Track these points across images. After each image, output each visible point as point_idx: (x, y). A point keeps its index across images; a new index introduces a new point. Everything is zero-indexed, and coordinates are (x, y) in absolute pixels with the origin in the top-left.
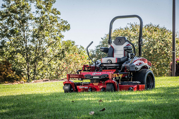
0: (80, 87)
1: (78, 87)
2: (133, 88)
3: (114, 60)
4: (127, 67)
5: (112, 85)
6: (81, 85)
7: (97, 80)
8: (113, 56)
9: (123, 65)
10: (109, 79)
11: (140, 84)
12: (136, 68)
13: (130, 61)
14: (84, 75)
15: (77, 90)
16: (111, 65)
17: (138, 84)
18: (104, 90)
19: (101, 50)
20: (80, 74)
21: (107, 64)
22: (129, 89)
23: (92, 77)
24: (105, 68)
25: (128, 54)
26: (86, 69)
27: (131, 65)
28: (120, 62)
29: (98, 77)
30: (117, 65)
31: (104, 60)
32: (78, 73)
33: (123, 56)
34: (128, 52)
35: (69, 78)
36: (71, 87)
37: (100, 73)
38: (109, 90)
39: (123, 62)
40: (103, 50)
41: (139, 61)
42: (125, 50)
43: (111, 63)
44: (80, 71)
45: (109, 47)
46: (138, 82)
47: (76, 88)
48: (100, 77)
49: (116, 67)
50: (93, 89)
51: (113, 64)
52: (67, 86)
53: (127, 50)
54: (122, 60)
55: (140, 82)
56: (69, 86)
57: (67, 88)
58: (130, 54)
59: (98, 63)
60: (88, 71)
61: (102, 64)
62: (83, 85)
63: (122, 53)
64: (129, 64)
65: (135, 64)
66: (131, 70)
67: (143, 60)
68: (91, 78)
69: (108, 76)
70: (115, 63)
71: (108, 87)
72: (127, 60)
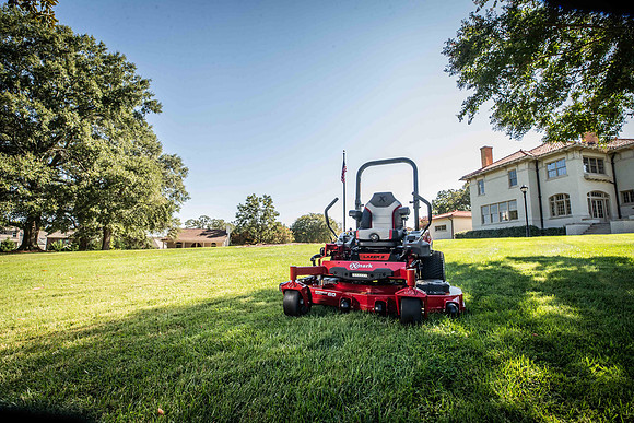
0: (317, 292)
2: (457, 304)
4: (413, 248)
9: (407, 245)
14: (329, 268)
16: (378, 244)
20: (317, 264)
21: (370, 241)
22: (447, 308)
23: (351, 273)
24: (364, 250)
27: (422, 246)
29: (366, 276)
30: (391, 244)
32: (314, 263)
33: (389, 226)
36: (300, 297)
37: (370, 266)
40: (354, 215)
43: (379, 240)
44: (316, 257)
48: (371, 276)
49: (389, 247)
51: (382, 241)
52: (290, 295)
54: (400, 234)
57: (291, 299)
62: (324, 288)
63: (390, 220)
64: (416, 242)
66: (424, 255)
70: (386, 241)
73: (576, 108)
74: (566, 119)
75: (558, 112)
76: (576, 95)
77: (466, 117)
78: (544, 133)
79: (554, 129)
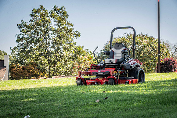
0: (89, 81)
1: (87, 81)
2: (128, 82)
3: (114, 61)
4: (124, 66)
5: (112, 79)
6: (90, 80)
7: (102, 76)
8: (113, 58)
9: (121, 65)
10: (110, 75)
11: (134, 79)
12: (131, 67)
13: (126, 61)
14: (92, 72)
15: (86, 84)
16: (112, 64)
17: (132, 79)
18: (107, 83)
19: (104, 53)
20: (88, 71)
21: (109, 63)
22: (125, 83)
23: (98, 73)
24: (108, 67)
25: (124, 56)
26: (93, 68)
27: (127, 65)
28: (118, 62)
29: (102, 74)
30: (117, 64)
31: (107, 61)
32: (87, 71)
33: (121, 58)
34: (125, 55)
35: (80, 74)
36: (82, 81)
37: (104, 71)
38: (110, 84)
39: (121, 62)
40: (106, 53)
41: (133, 62)
42: (122, 53)
43: (112, 63)
44: (88, 69)
45: (111, 50)
46: (132, 77)
47: (85, 81)
48: (104, 74)
49: (116, 66)
50: (99, 83)
51: (113, 63)
52: (79, 80)
53: (124, 53)
54: (120, 60)
55: (134, 78)
56: (80, 80)
57: (79, 82)
58: (126, 56)
59: (102, 63)
60: (95, 69)
61: (105, 63)
62: (91, 80)
63: (120, 55)
64: (125, 64)
65: (130, 63)
66: (127, 68)
67: (136, 60)
68: (97, 75)
69: (110, 72)
70: (115, 63)
71: (109, 81)
72: (124, 60)
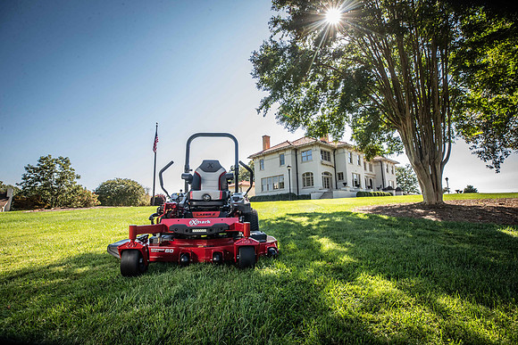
0: (153, 250)
9: (233, 204)
14: (169, 225)
16: (209, 203)
21: (203, 201)
22: (269, 251)
23: (191, 230)
24: (197, 209)
29: (205, 231)
30: (220, 203)
32: (152, 223)
36: (140, 256)
37: (209, 222)
40: (187, 177)
43: (210, 200)
48: (211, 230)
51: (213, 201)
56: (135, 254)
62: (161, 245)
63: (217, 183)
68: (189, 233)
69: (229, 227)
70: (217, 201)
73: (323, 118)
74: (318, 123)
75: (314, 118)
76: (323, 109)
77: (262, 111)
78: (305, 131)
79: (311, 129)
